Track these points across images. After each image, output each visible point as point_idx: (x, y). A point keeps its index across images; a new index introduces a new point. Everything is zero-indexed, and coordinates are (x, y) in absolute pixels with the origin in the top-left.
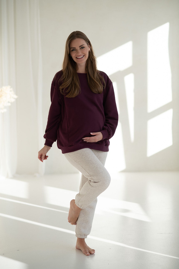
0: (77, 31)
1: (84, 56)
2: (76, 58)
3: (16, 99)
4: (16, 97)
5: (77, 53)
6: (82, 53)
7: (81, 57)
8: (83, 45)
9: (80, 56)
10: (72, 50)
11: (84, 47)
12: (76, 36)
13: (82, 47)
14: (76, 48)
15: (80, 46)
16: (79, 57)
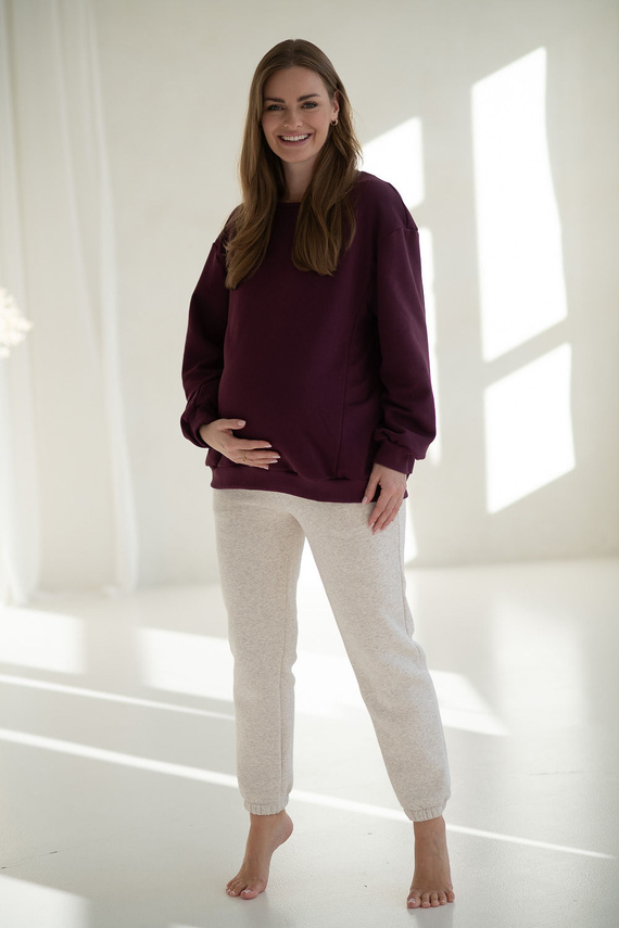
0: (299, 41)
1: (311, 137)
2: (280, 137)
3: (29, 335)
4: (25, 325)
5: (285, 122)
6: (304, 123)
7: (297, 139)
8: (314, 95)
9: (293, 133)
10: (271, 108)
11: (315, 105)
12: (292, 56)
13: (308, 104)
14: (287, 103)
15: (301, 99)
16: (292, 139)
